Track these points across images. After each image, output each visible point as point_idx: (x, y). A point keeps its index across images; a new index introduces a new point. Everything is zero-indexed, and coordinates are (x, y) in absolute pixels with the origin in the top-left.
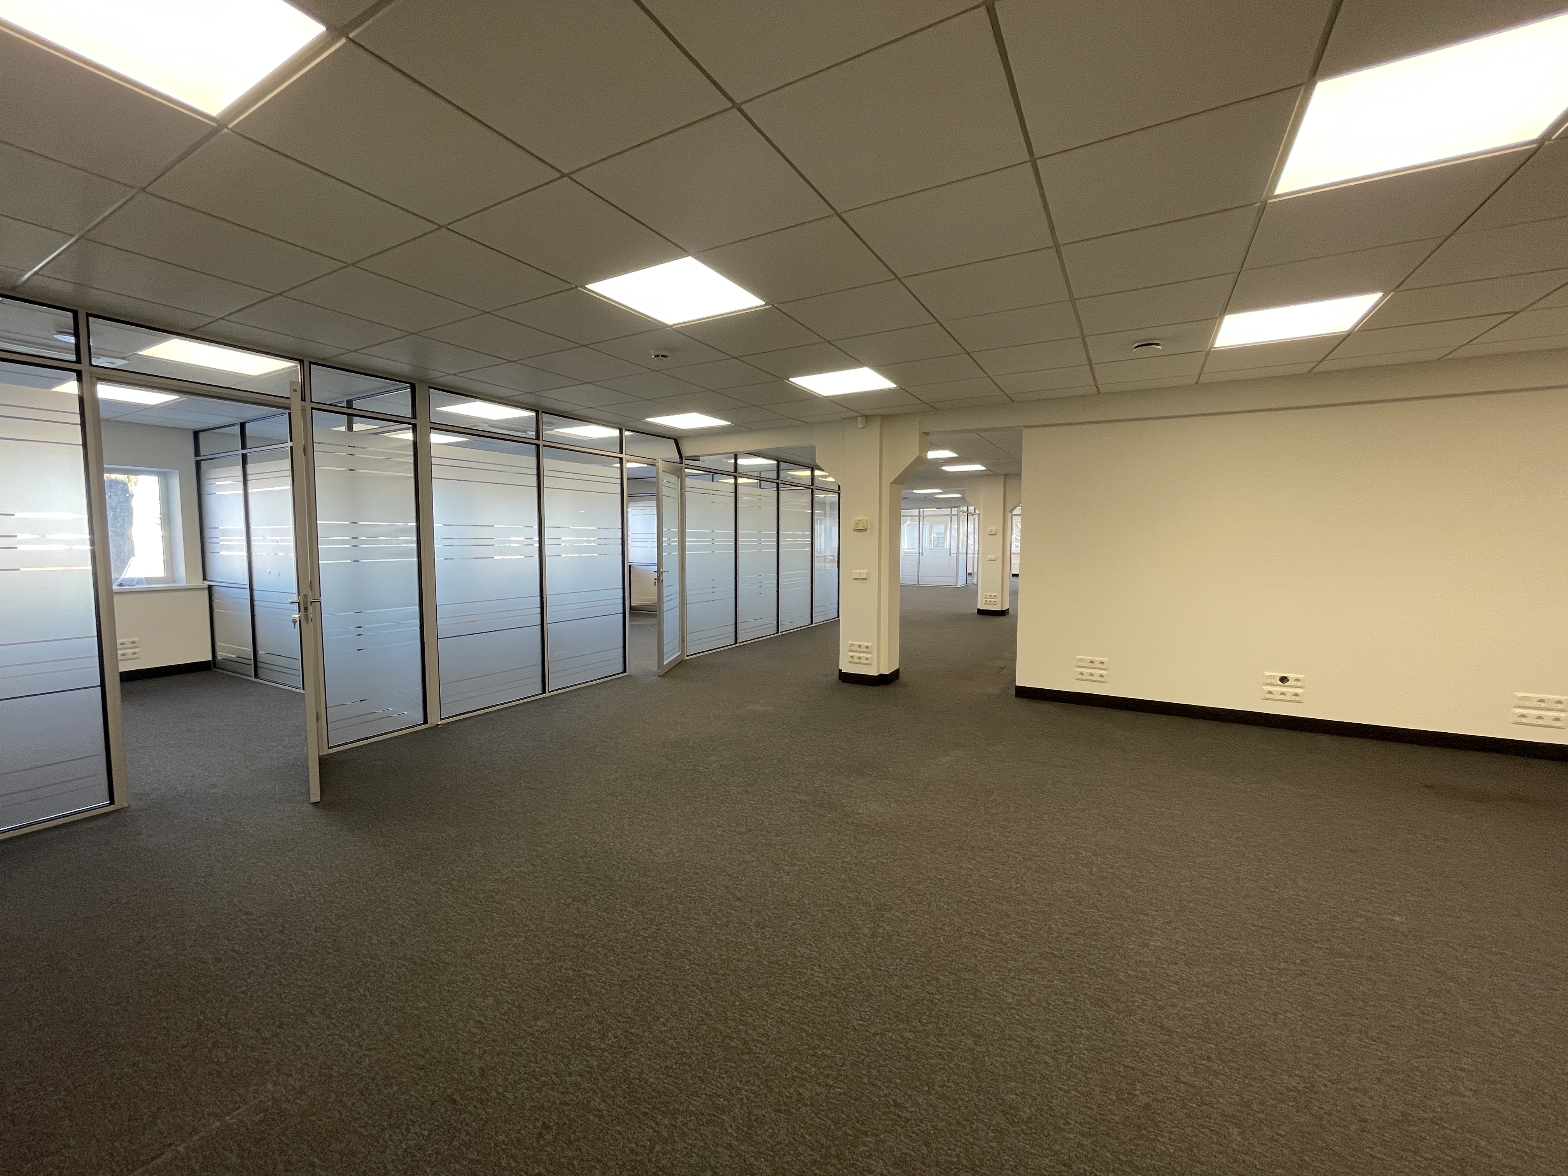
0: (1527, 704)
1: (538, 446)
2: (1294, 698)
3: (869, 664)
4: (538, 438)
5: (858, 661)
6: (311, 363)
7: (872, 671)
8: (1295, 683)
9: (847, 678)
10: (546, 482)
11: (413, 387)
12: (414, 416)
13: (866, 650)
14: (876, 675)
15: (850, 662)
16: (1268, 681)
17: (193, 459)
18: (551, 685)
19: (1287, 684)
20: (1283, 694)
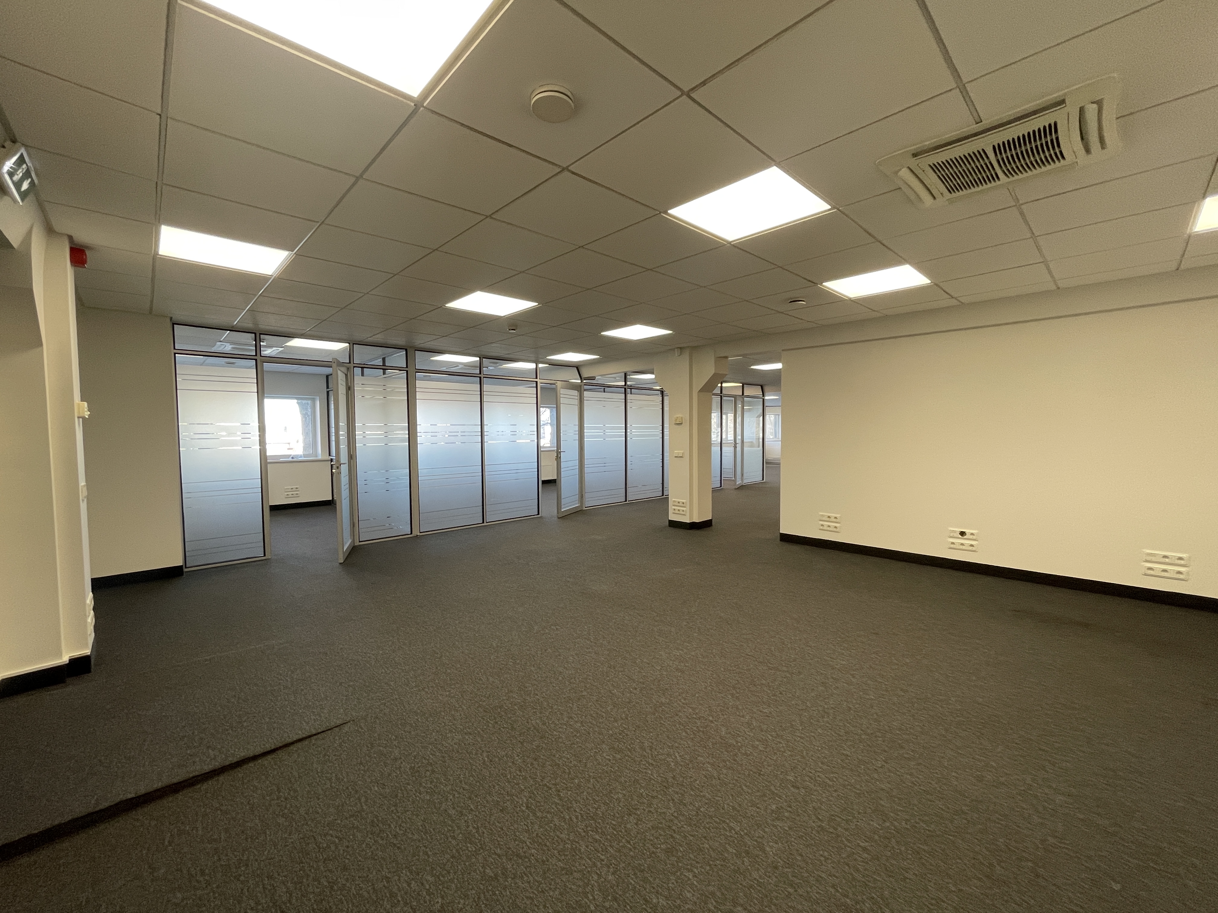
0: (1154, 559)
1: (480, 378)
2: (971, 548)
3: (684, 515)
4: (480, 373)
5: (678, 512)
6: (353, 344)
7: (687, 520)
8: (971, 537)
9: (674, 524)
10: (485, 399)
11: (406, 350)
12: (407, 367)
13: (682, 505)
14: (688, 522)
15: (673, 513)
16: (952, 535)
17: (325, 390)
18: (488, 518)
19: (965, 537)
20: (962, 544)
